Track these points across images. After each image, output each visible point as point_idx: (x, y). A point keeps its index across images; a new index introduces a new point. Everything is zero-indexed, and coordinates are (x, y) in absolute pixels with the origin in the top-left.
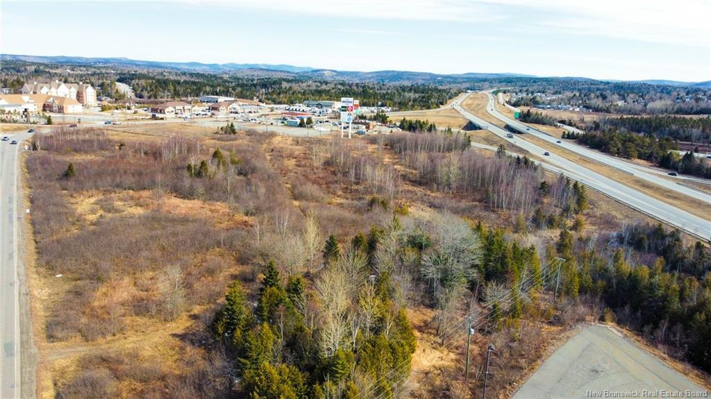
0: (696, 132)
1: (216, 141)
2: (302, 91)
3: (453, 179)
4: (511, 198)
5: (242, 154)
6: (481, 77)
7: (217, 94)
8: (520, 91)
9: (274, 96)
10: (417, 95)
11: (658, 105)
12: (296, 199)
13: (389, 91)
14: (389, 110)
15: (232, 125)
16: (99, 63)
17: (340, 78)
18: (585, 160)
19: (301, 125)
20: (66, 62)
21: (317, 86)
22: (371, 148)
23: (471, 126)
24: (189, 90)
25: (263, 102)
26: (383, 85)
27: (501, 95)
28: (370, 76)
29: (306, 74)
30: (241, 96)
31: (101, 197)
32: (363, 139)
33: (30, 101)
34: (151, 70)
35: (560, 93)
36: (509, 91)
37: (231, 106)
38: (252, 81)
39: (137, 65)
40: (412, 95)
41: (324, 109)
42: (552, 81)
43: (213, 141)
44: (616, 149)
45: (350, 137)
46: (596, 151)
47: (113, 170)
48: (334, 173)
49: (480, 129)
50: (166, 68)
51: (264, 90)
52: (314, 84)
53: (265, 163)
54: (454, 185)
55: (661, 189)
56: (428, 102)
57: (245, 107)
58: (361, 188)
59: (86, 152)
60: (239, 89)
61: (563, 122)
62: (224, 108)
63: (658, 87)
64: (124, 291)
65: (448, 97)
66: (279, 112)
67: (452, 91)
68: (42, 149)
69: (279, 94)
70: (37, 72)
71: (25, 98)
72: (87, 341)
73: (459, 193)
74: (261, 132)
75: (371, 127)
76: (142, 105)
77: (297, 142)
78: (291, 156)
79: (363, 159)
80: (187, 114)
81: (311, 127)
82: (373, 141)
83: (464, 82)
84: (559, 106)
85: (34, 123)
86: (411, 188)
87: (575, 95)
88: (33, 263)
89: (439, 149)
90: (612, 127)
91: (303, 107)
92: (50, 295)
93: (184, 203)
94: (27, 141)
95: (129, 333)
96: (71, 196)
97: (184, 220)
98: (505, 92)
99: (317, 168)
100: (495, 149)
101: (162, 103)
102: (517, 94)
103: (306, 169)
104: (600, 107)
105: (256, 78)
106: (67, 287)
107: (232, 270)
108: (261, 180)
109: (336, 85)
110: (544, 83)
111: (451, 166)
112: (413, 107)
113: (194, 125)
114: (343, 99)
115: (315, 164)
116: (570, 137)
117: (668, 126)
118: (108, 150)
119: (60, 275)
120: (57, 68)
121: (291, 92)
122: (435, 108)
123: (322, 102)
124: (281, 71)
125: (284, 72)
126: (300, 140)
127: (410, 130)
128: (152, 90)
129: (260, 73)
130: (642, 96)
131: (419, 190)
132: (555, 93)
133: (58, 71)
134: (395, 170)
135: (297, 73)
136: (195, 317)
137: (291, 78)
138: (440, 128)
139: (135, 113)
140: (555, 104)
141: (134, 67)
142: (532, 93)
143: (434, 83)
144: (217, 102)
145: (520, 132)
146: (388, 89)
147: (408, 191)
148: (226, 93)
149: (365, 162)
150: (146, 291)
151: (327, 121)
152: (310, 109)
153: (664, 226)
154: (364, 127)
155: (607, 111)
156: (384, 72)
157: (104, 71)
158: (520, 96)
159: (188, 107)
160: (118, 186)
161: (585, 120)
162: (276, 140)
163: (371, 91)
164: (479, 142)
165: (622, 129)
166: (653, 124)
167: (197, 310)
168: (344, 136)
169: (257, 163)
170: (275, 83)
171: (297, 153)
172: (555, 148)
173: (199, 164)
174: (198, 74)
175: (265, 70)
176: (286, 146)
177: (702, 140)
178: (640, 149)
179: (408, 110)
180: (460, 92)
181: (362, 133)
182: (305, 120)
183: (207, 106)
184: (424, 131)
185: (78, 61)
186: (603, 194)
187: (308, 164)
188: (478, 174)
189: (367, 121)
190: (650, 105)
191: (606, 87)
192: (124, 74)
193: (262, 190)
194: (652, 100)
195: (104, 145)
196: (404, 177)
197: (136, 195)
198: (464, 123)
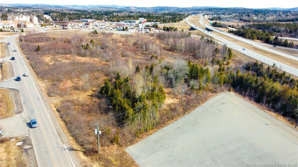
0: (283, 29)
1: (90, 37)
2: (123, 16)
3: (183, 48)
4: (204, 54)
5: (101, 41)
6: (198, 8)
7: (87, 19)
8: (214, 14)
9: (111, 19)
10: (171, 17)
11: (270, 18)
12: (123, 57)
13: (159, 15)
14: (159, 23)
15: (96, 31)
16: (34, 6)
17: (138, 10)
18: (235, 40)
19: (123, 30)
20: (19, 6)
21: (128, 14)
22: (151, 38)
23: (192, 29)
24: (75, 17)
25: (106, 21)
26: (157, 13)
27: (206, 16)
28: (151, 9)
29: (123, 9)
30: (97, 19)
31: (52, 57)
32: (148, 35)
33: (12, 23)
34: (57, 9)
35: (231, 14)
36: (209, 14)
37: (94, 23)
38: (101, 12)
39: (50, 7)
40: (169, 17)
41: (132, 23)
42: (228, 9)
43: (89, 37)
44: (248, 36)
45: (143, 34)
46: (241, 37)
47: (54, 48)
48: (137, 47)
49: (196, 30)
50: (63, 8)
51: (106, 16)
52: (127, 13)
53: (111, 44)
54: (183, 51)
55: (262, 50)
56: (175, 20)
57: (99, 23)
58: (148, 52)
59: (41, 42)
60: (96, 16)
61: (230, 26)
62: (91, 24)
63: (273, 11)
64: (69, 84)
65: (183, 17)
66: (114, 25)
67: (186, 15)
68: (24, 41)
69: (113, 18)
70: (9, 11)
71: (10, 22)
72: (61, 97)
73: (185, 53)
74: (107, 33)
75: (151, 30)
76: (57, 24)
77: (122, 36)
78: (120, 42)
79: (148, 42)
80: (76, 27)
81: (127, 31)
82: (152, 35)
83: (191, 11)
84: (230, 20)
85: (16, 32)
86: (167, 52)
87: (237, 15)
88: (36, 77)
89: (178, 37)
90: (249, 28)
91: (123, 23)
92: (45, 86)
93: (83, 58)
94: (17, 38)
95: (74, 95)
96: (41, 57)
97: (84, 63)
98: (208, 15)
99: (131, 46)
100: (200, 37)
101: (65, 23)
102: (213, 15)
103: (126, 46)
104: (246, 20)
105: (102, 11)
106: (50, 83)
107: (104, 78)
108: (110, 50)
109: (136, 13)
110: (225, 10)
111: (182, 43)
112: (169, 22)
113: (80, 31)
114: (140, 19)
115: (130, 45)
116: (231, 32)
117: (272, 27)
118: (49, 41)
119: (47, 80)
120: (17, 9)
121: (118, 17)
122: (178, 22)
123: (131, 21)
124: (113, 8)
125: (114, 8)
126: (123, 36)
127: (167, 31)
128: (60, 17)
129: (104, 9)
130: (264, 15)
131: (170, 53)
132: (229, 14)
133: (18, 10)
134: (161, 46)
135: (119, 9)
136: (94, 91)
137: (117, 11)
138: (179, 30)
139: (55, 27)
140: (228, 19)
141: (49, 7)
142: (219, 15)
143: (178, 11)
144: (87, 21)
145: (211, 31)
146: (159, 14)
147: (166, 53)
148: (91, 18)
149: (149, 43)
150: (77, 84)
151: (134, 28)
152: (126, 23)
153: (258, 62)
154: (149, 30)
155: (249, 21)
156: (157, 7)
157: (37, 10)
158: (214, 16)
159: (77, 24)
160: (58, 53)
161: (239, 25)
162: (114, 36)
163: (151, 16)
164: (194, 35)
165: (253, 28)
166: (266, 26)
167: (94, 89)
168: (141, 34)
169: (108, 44)
170: (111, 13)
171: (122, 41)
172: (224, 36)
173: (86, 45)
174: (78, 10)
175: (106, 7)
176: (118, 38)
177: (285, 32)
178: (258, 36)
179: (167, 23)
180: (189, 15)
181: (148, 32)
182: (125, 28)
183: (84, 23)
184: (172, 31)
185: (25, 6)
186: (239, 52)
187: (127, 44)
188: (192, 46)
189: (150, 28)
190: (267, 19)
191: (251, 11)
192: (46, 11)
193: (111, 54)
194: (269, 16)
195: (48, 39)
196: (164, 48)
197: (65, 56)
198: (189, 28)
